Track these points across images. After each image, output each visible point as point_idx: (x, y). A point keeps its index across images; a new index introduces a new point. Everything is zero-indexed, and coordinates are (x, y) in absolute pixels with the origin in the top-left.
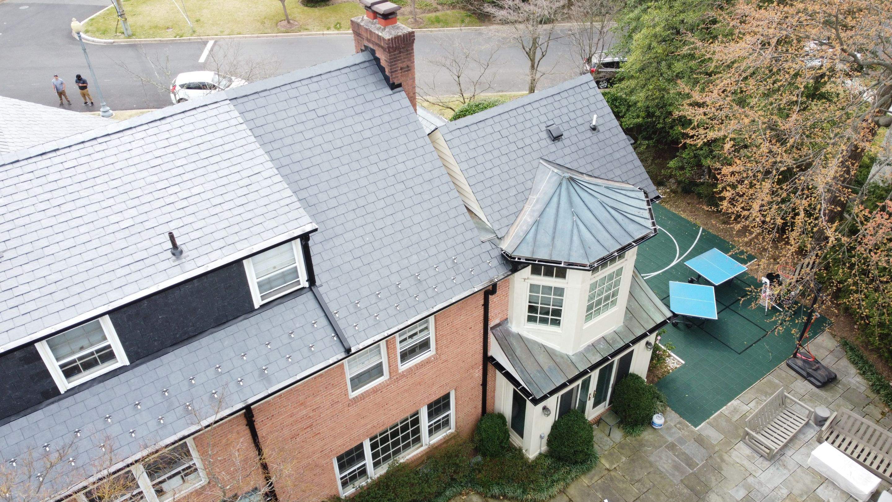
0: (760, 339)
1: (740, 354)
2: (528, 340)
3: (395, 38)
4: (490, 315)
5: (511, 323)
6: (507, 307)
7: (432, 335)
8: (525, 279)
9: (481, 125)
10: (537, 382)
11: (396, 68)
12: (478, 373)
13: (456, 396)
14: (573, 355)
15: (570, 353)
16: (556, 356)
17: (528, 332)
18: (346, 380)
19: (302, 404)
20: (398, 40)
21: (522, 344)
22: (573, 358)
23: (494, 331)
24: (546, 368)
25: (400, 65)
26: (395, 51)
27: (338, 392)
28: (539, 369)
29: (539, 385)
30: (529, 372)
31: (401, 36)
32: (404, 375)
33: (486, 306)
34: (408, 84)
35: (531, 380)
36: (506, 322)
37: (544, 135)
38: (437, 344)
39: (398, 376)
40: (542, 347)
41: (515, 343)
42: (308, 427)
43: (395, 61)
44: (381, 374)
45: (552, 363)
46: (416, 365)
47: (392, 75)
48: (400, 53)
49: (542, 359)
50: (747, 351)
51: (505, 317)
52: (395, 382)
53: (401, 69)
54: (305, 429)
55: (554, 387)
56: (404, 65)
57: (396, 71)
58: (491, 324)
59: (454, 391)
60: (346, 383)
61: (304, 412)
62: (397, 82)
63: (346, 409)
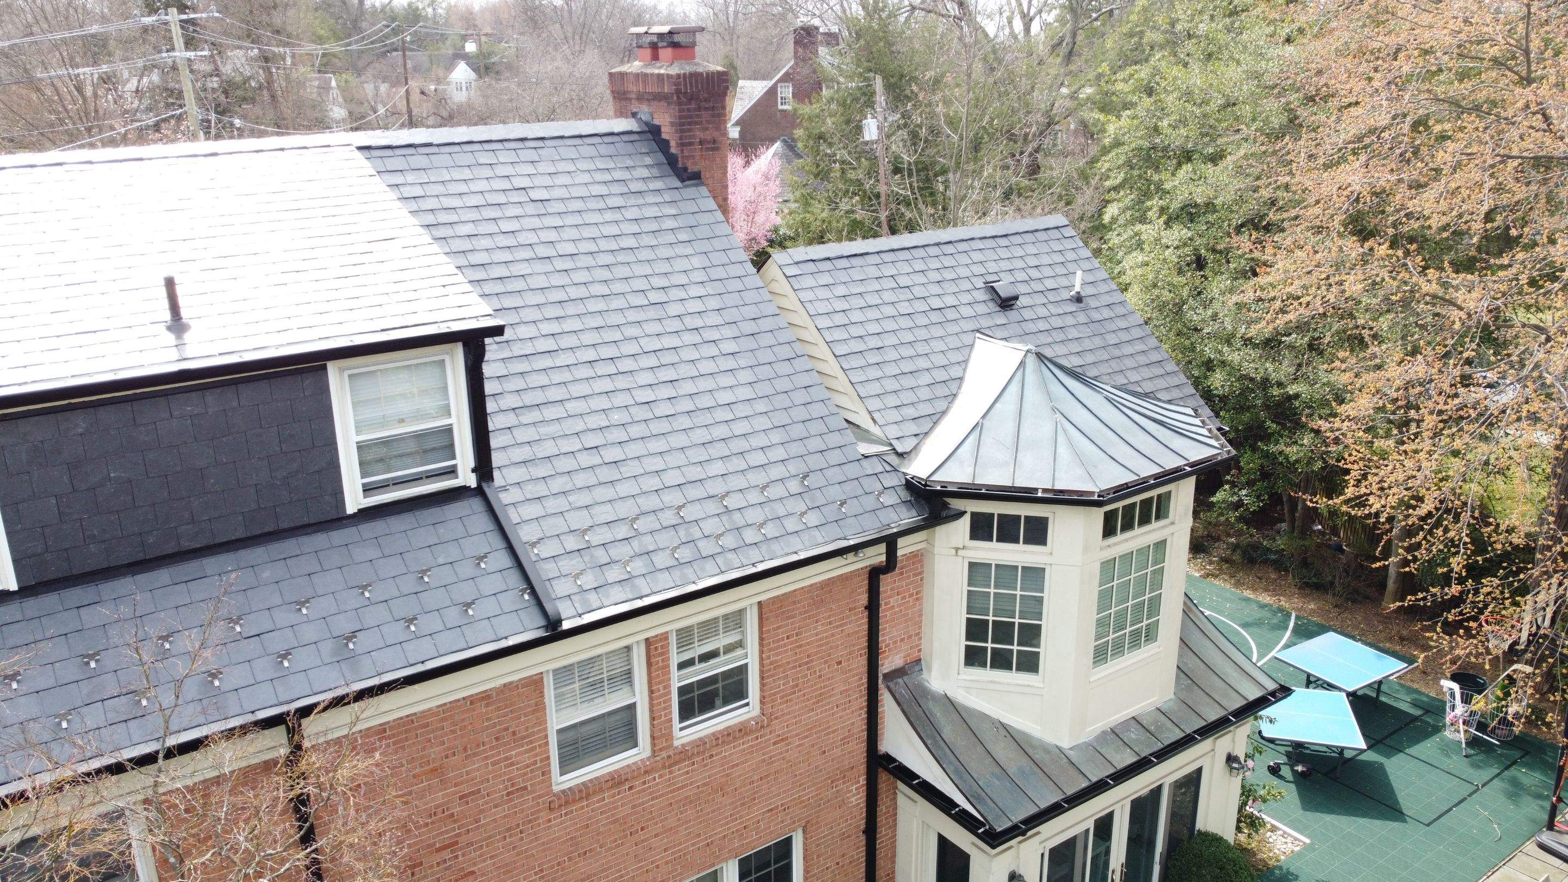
0: (1465, 799)
1: (1428, 825)
2: (967, 709)
3: (691, 74)
4: (885, 638)
5: (930, 670)
6: (920, 627)
7: (751, 658)
8: (957, 549)
9: (856, 261)
10: (994, 797)
11: (690, 137)
12: (856, 796)
13: (805, 850)
14: (1071, 749)
15: (1065, 744)
16: (1033, 747)
17: (967, 689)
18: (546, 729)
19: (434, 770)
20: (697, 81)
21: (956, 716)
22: (1071, 754)
23: (891, 685)
24: (1012, 771)
25: (699, 134)
26: (690, 103)
27: (526, 759)
28: (997, 770)
29: (1000, 804)
30: (975, 776)
31: (701, 74)
32: (685, 754)
33: (873, 608)
34: (713, 177)
35: (979, 791)
36: (917, 668)
37: (981, 296)
38: (763, 685)
39: (671, 753)
40: (1001, 729)
41: (938, 713)
42: (444, 848)
43: (690, 124)
44: (631, 740)
45: (1025, 762)
46: (713, 734)
47: (682, 151)
48: (699, 109)
49: (1004, 752)
50: (1442, 820)
51: (915, 656)
52: (664, 767)
53: (701, 143)
54: (438, 850)
55: (1033, 810)
56: (708, 135)
57: (691, 144)
58: (887, 664)
59: (800, 832)
60: (546, 737)
61: (439, 797)
62: (692, 168)
63: (544, 815)
